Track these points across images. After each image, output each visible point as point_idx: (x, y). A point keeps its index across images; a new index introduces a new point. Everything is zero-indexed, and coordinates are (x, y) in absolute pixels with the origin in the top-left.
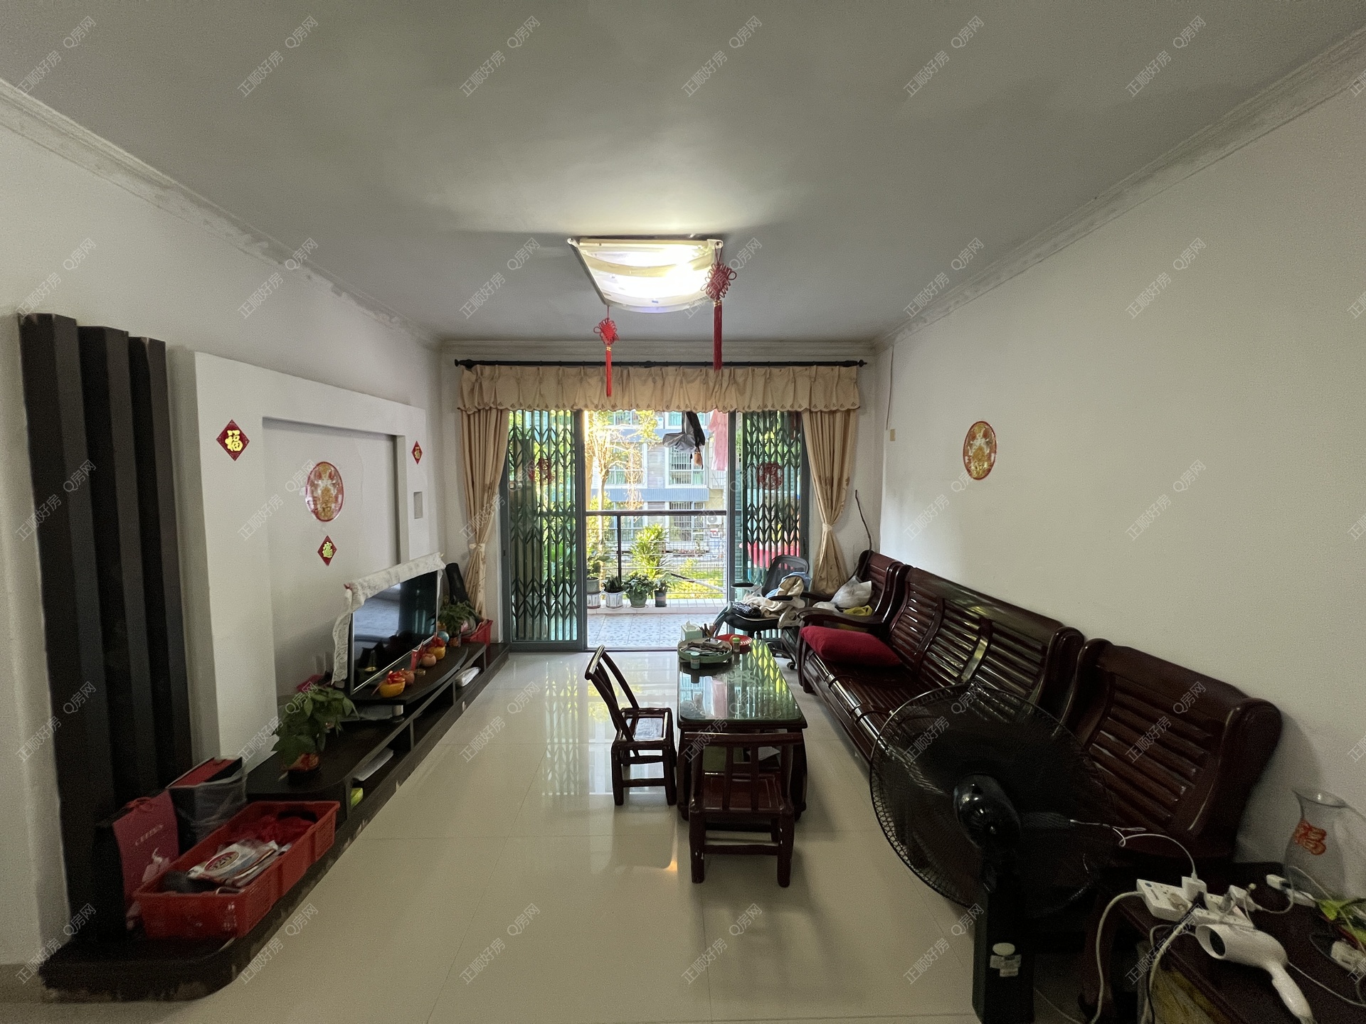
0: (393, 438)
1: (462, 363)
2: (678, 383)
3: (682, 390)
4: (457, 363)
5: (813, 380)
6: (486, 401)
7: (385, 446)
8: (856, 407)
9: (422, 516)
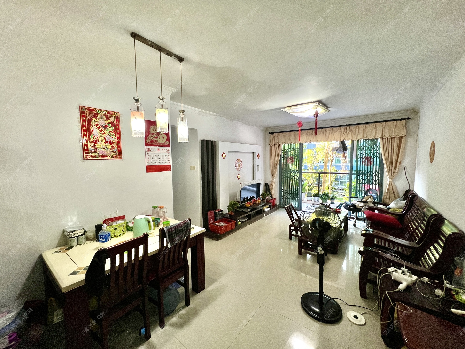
0: (253, 153)
1: (271, 133)
2: (331, 133)
3: (332, 135)
4: (270, 133)
5: (384, 127)
6: (276, 142)
7: (251, 155)
8: (404, 135)
9: (259, 171)
